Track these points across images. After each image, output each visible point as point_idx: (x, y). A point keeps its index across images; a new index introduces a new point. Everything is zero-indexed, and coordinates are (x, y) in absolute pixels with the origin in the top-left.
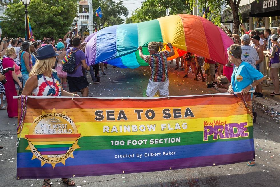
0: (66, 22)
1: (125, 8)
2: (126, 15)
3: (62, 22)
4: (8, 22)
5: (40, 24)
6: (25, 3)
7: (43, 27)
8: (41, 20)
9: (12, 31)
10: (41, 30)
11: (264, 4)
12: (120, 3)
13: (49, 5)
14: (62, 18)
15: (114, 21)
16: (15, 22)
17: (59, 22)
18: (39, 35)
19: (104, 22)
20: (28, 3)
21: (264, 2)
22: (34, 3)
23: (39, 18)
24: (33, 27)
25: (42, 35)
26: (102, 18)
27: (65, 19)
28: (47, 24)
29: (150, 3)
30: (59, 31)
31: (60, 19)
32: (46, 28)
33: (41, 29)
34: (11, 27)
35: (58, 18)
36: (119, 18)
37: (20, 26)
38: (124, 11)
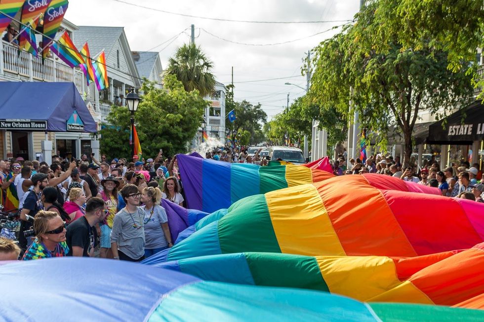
0: (186, 134)
1: (264, 112)
2: (264, 120)
3: (181, 135)
4: (111, 131)
5: (152, 135)
6: (131, 109)
7: (156, 139)
8: (153, 131)
9: (116, 143)
10: (153, 144)
11: (450, 130)
12: (258, 107)
13: (165, 111)
14: (181, 129)
15: (250, 126)
16: (120, 131)
17: (177, 134)
18: (149, 150)
19: (239, 127)
20: (135, 109)
21: (451, 127)
22: (145, 108)
23: (151, 127)
24: (143, 138)
25: (154, 150)
26: (236, 123)
27: (186, 130)
28: (161, 136)
29: (294, 112)
30: (177, 146)
31: (178, 130)
32: (160, 141)
33: (153, 141)
34: (114, 137)
35: (176, 129)
36: (256, 123)
37: (127, 137)
38: (262, 115)
